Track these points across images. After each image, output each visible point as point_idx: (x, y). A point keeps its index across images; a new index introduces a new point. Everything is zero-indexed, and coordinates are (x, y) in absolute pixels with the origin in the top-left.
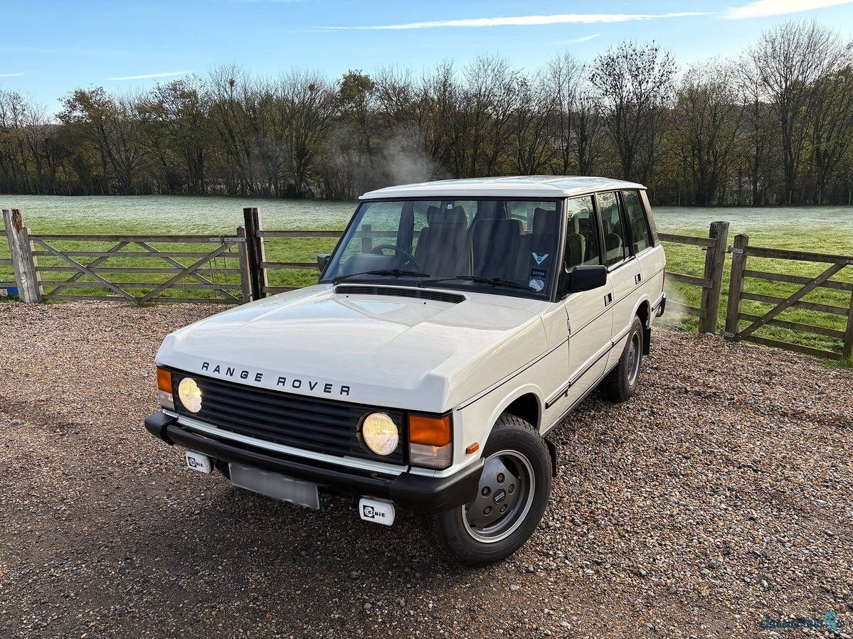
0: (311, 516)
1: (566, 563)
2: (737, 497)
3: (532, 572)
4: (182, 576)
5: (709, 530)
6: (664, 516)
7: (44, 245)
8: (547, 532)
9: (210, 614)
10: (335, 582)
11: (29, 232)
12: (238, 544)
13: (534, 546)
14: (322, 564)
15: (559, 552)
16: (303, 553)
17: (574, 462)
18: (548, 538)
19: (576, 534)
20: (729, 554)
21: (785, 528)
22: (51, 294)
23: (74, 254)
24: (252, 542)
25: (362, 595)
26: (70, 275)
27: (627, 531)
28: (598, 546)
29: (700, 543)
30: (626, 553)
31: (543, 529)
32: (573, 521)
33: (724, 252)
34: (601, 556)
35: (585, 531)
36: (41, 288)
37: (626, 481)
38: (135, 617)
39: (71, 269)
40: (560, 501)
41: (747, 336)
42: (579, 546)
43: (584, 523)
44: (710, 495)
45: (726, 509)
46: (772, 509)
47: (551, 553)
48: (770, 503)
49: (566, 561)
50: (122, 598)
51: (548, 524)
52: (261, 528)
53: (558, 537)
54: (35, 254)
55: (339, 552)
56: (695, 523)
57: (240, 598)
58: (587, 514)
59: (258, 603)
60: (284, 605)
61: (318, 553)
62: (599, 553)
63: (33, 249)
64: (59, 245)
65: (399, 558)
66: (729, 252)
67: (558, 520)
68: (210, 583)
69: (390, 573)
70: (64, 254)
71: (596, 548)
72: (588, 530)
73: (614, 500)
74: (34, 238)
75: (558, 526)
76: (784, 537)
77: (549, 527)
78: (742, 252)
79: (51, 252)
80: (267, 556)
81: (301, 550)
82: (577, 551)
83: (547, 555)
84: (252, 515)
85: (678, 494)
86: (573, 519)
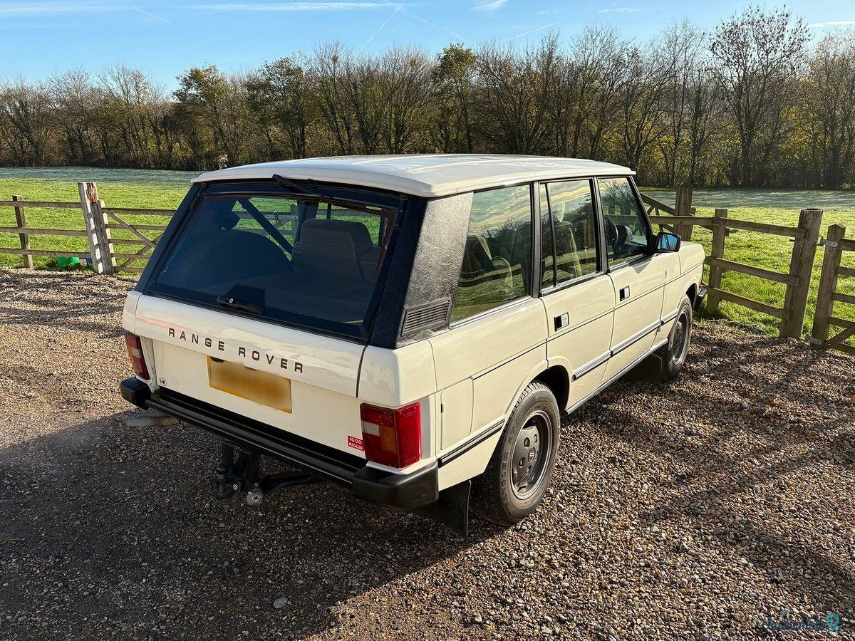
0: (262, 525)
1: (523, 616)
2: (764, 550)
3: (479, 623)
4: (103, 584)
5: (716, 591)
6: (664, 566)
7: (115, 218)
8: (514, 573)
9: (110, 634)
10: (255, 610)
11: (103, 205)
12: (174, 552)
13: (493, 589)
14: (250, 585)
15: (521, 601)
16: (235, 570)
17: (577, 486)
18: (513, 580)
19: (548, 579)
20: (729, 626)
21: (815, 597)
22: (122, 266)
23: (142, 227)
24: (189, 551)
25: (276, 631)
26: (138, 248)
27: (612, 582)
28: (569, 598)
29: (698, 607)
30: (601, 610)
31: (512, 568)
32: (549, 561)
33: (815, 245)
34: (568, 611)
35: (561, 576)
36: (113, 260)
37: (632, 515)
38: (34, 627)
39: (140, 242)
40: (544, 534)
41: (837, 343)
42: (546, 595)
43: (562, 565)
44: (731, 544)
45: (746, 565)
46: (804, 571)
47: (510, 600)
48: (805, 562)
49: (525, 614)
50: (32, 603)
51: (519, 562)
52: (206, 535)
53: (526, 579)
54: (107, 226)
55: (275, 573)
56: (700, 581)
57: (148, 619)
58: (571, 554)
59: (162, 627)
60: (188, 633)
61: (251, 572)
62: (568, 607)
63: (106, 222)
64: (128, 219)
65: (336, 588)
66: (821, 245)
67: (534, 558)
68: (124, 596)
69: (319, 605)
70: (134, 228)
71: (565, 600)
72: (564, 575)
73: (609, 539)
74: (107, 211)
75: (531, 565)
76: (809, 610)
77: (519, 566)
78: (837, 245)
79: (122, 226)
80: (198, 569)
81: (236, 566)
82: (542, 601)
83: (504, 603)
84: (203, 518)
85: (690, 538)
86: (552, 559)
